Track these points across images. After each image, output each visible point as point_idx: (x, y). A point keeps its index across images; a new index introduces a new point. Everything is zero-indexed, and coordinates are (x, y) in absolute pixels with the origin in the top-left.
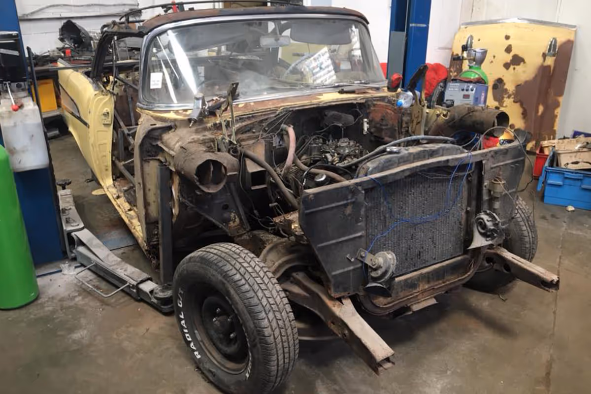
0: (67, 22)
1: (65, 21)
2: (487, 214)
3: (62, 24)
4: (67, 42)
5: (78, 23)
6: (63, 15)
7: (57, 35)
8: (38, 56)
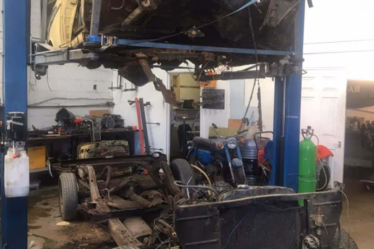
0: (62, 109)
1: (61, 109)
2: (311, 237)
3: (59, 110)
4: (60, 122)
5: (69, 110)
6: (60, 105)
7: (54, 118)
8: (38, 130)
